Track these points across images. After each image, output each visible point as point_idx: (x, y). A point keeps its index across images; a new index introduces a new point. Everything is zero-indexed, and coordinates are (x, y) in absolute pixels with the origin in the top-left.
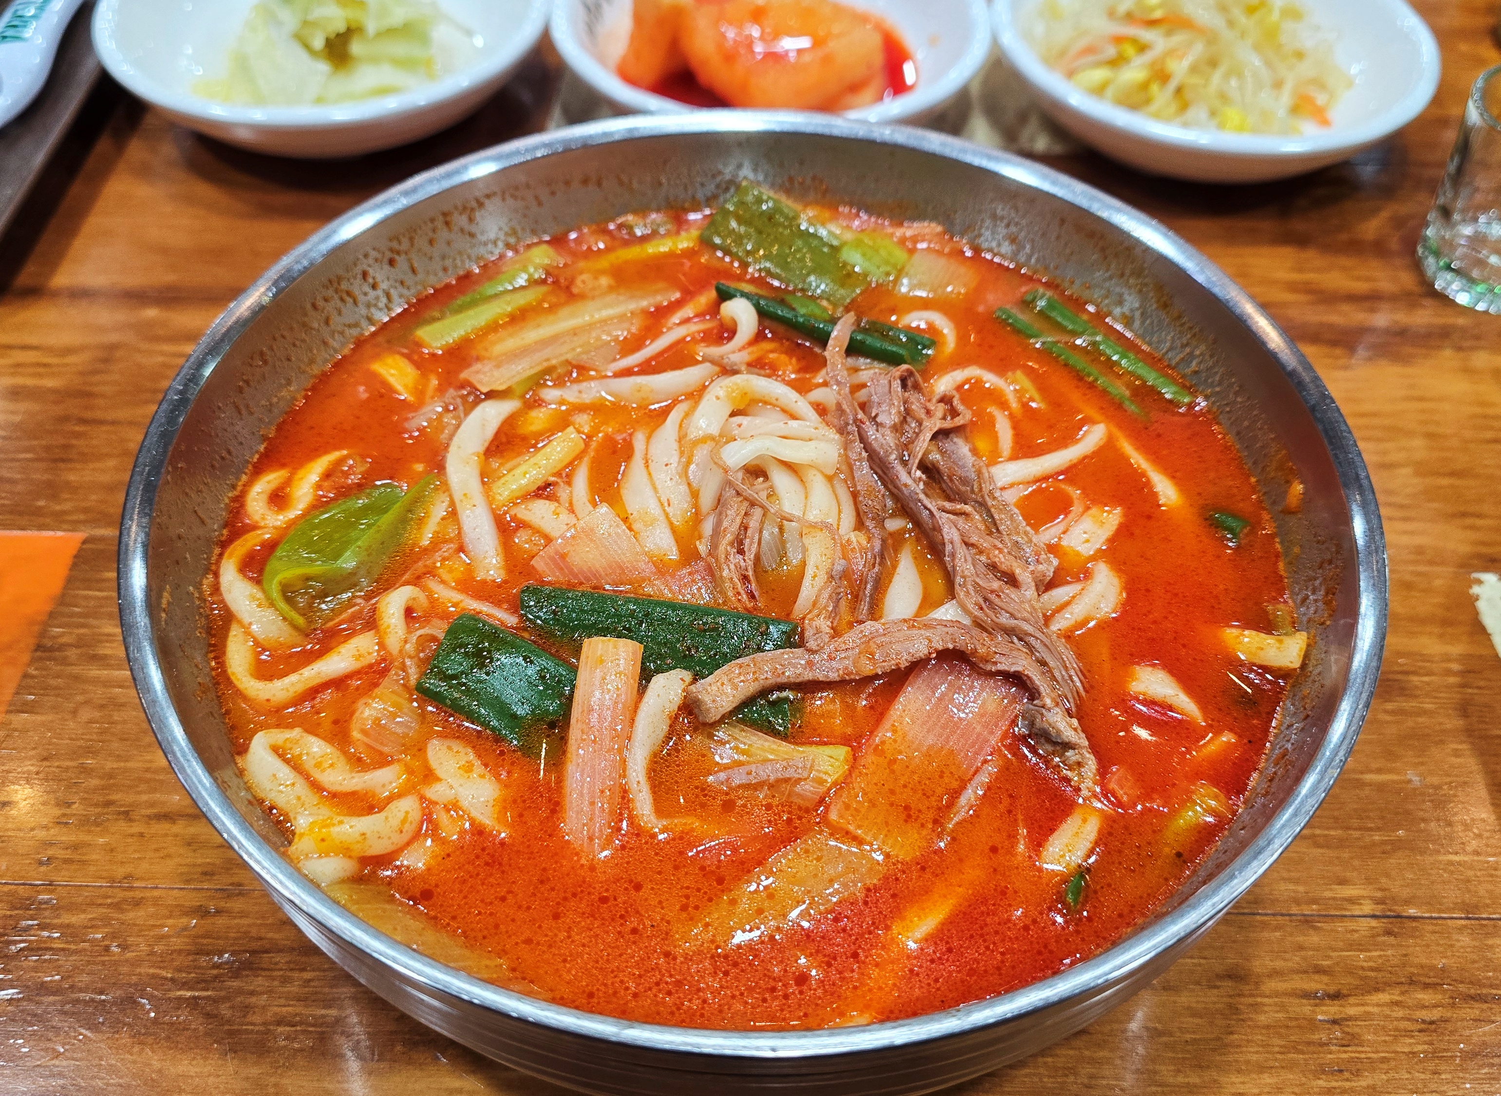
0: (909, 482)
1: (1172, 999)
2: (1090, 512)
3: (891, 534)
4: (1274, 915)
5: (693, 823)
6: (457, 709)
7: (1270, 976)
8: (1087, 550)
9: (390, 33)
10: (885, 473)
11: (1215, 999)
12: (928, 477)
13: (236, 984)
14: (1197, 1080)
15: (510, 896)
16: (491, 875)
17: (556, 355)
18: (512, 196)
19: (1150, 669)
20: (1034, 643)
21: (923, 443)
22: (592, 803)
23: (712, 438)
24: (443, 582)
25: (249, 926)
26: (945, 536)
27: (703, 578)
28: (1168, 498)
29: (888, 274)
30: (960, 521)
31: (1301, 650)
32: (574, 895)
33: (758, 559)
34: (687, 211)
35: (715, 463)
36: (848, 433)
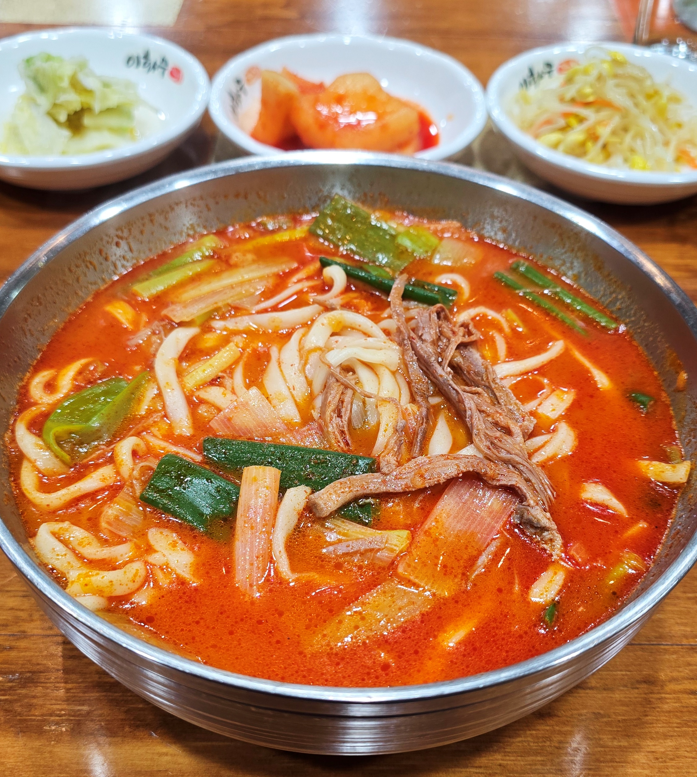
0: (443, 374)
1: (610, 695)
2: (555, 393)
3: (434, 407)
4: (672, 645)
5: (314, 576)
6: (166, 510)
7: (670, 681)
8: (553, 415)
9: (109, 111)
10: (428, 369)
11: (636, 695)
12: (454, 373)
13: (24, 691)
14: (626, 744)
15: (202, 621)
16: (189, 608)
17: (220, 301)
18: (192, 204)
19: (594, 485)
20: (522, 468)
21: (451, 352)
22: (252, 564)
23: (320, 349)
24: (154, 436)
25: (31, 656)
26: (466, 405)
27: (316, 433)
28: (602, 384)
29: (427, 252)
30: (475, 397)
31: (687, 471)
32: (242, 620)
33: (350, 421)
34: (301, 215)
35: (323, 362)
36: (405, 345)
